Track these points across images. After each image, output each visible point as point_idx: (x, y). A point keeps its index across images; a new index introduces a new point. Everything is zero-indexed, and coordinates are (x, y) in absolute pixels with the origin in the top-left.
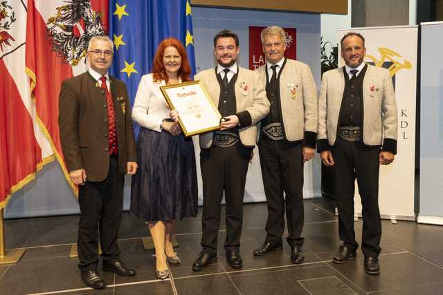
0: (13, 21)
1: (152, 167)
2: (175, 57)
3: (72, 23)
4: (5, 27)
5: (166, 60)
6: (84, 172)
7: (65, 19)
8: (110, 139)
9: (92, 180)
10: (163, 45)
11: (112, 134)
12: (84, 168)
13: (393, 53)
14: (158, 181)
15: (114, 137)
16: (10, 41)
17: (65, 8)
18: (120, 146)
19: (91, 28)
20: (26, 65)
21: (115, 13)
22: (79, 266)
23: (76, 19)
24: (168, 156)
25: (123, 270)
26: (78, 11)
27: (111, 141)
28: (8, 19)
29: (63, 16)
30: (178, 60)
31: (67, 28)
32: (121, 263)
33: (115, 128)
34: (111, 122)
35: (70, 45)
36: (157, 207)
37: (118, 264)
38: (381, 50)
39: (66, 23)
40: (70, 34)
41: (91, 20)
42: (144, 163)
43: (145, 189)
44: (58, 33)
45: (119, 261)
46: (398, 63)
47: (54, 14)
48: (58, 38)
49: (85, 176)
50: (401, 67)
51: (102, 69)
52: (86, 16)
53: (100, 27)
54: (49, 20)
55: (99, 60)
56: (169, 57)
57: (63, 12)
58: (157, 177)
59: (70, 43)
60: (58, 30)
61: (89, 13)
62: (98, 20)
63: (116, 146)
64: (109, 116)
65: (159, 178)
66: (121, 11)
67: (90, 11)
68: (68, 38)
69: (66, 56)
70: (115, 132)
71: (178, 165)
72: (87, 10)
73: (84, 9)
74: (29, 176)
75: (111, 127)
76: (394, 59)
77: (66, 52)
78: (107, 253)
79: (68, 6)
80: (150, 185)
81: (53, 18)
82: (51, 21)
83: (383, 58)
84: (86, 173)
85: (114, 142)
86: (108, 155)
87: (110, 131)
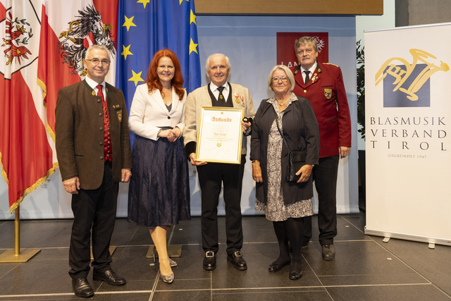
0: (30, 36)
1: (150, 174)
2: (169, 67)
3: (82, 36)
4: (23, 42)
5: (160, 69)
6: (78, 179)
7: (75, 32)
8: (105, 146)
9: (86, 188)
10: (158, 55)
11: (106, 142)
12: (78, 176)
13: (426, 54)
14: (156, 187)
15: (108, 145)
16: (28, 55)
17: (75, 23)
18: (114, 154)
19: (102, 39)
20: (38, 76)
21: (124, 25)
22: (69, 273)
23: (86, 32)
24: (166, 163)
25: (113, 279)
26: (88, 24)
27: (106, 148)
28: (26, 35)
29: (74, 30)
30: (172, 70)
31: (77, 41)
32: (112, 272)
33: (109, 136)
34: (106, 130)
35: (80, 57)
36: (155, 213)
37: (108, 272)
38: (413, 52)
39: (76, 36)
40: (79, 46)
41: (101, 33)
42: (142, 170)
43: (143, 196)
44: (69, 46)
45: (110, 270)
46: (433, 65)
47: (66, 28)
48: (69, 50)
49: (78, 184)
50: (437, 69)
51: (99, 77)
52: (95, 28)
53: (109, 38)
54: (61, 34)
55: (97, 68)
56: (163, 66)
57: (74, 26)
58: (155, 183)
59: (79, 55)
60: (70, 43)
61: (99, 26)
62: (107, 32)
63: (110, 153)
64: (105, 124)
65: (157, 184)
66: (129, 23)
67: (100, 24)
68: (78, 50)
69: (75, 67)
70: (110, 140)
71: (175, 170)
72: (97, 23)
73: (94, 23)
74: (40, 180)
75: (106, 135)
76: (428, 60)
77: (76, 63)
78: (99, 261)
79: (78, 21)
80: (148, 191)
81: (65, 32)
82: (63, 35)
83: (415, 60)
84: (80, 181)
85: (108, 149)
86: (103, 163)
87: (105, 138)
